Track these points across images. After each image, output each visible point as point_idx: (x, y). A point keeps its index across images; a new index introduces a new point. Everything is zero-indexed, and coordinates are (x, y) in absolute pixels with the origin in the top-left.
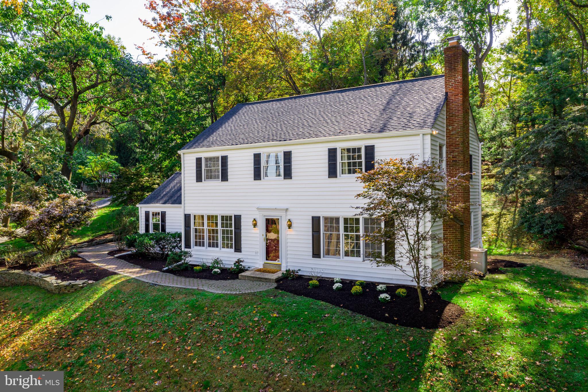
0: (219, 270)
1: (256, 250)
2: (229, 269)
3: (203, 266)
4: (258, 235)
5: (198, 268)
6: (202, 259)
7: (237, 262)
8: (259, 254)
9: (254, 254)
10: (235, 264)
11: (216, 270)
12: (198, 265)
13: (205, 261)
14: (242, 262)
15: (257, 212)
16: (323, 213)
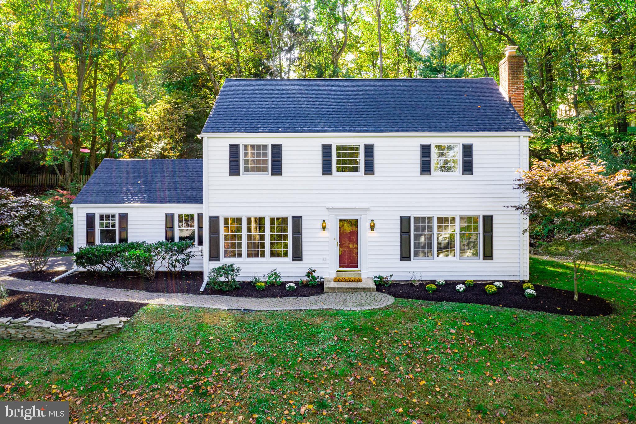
1: (324, 257)
4: (327, 240)
7: (308, 273)
8: (328, 262)
9: (322, 261)
10: (306, 275)
11: (292, 284)
14: (314, 271)
15: (327, 213)
16: (413, 212)
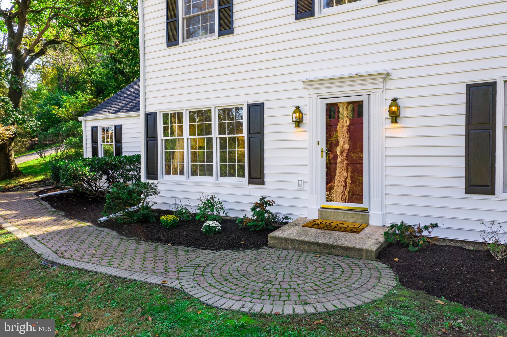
0: (217, 224)
1: (300, 178)
2: (241, 221)
3: (181, 213)
4: (305, 145)
5: (170, 218)
6: (180, 199)
7: (257, 206)
8: (307, 187)
9: (295, 186)
10: (253, 209)
11: (211, 223)
12: (171, 213)
13: (185, 203)
14: (271, 204)
15: (305, 93)
16: (503, 72)
